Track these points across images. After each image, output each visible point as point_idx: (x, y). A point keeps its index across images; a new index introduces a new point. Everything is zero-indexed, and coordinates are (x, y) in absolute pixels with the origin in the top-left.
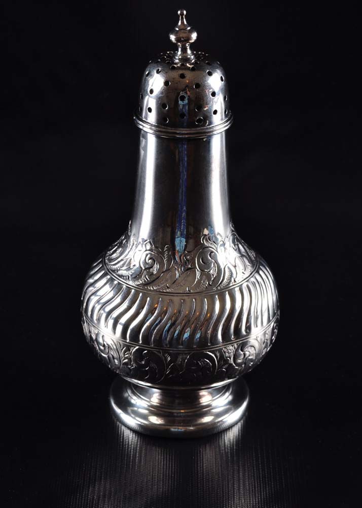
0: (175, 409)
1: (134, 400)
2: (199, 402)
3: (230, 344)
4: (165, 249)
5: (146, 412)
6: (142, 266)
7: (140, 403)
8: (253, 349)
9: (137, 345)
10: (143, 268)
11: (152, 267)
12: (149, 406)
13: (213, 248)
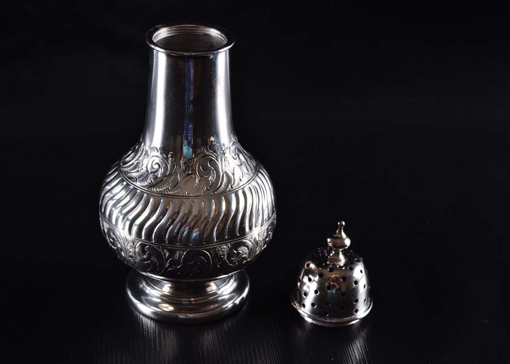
0: (184, 298)
1: (148, 290)
2: (206, 290)
3: (224, 243)
4: (169, 156)
5: (159, 300)
6: (149, 169)
7: (154, 293)
8: (246, 248)
9: (141, 241)
10: (150, 172)
11: (157, 171)
12: (162, 296)
13: (213, 157)
